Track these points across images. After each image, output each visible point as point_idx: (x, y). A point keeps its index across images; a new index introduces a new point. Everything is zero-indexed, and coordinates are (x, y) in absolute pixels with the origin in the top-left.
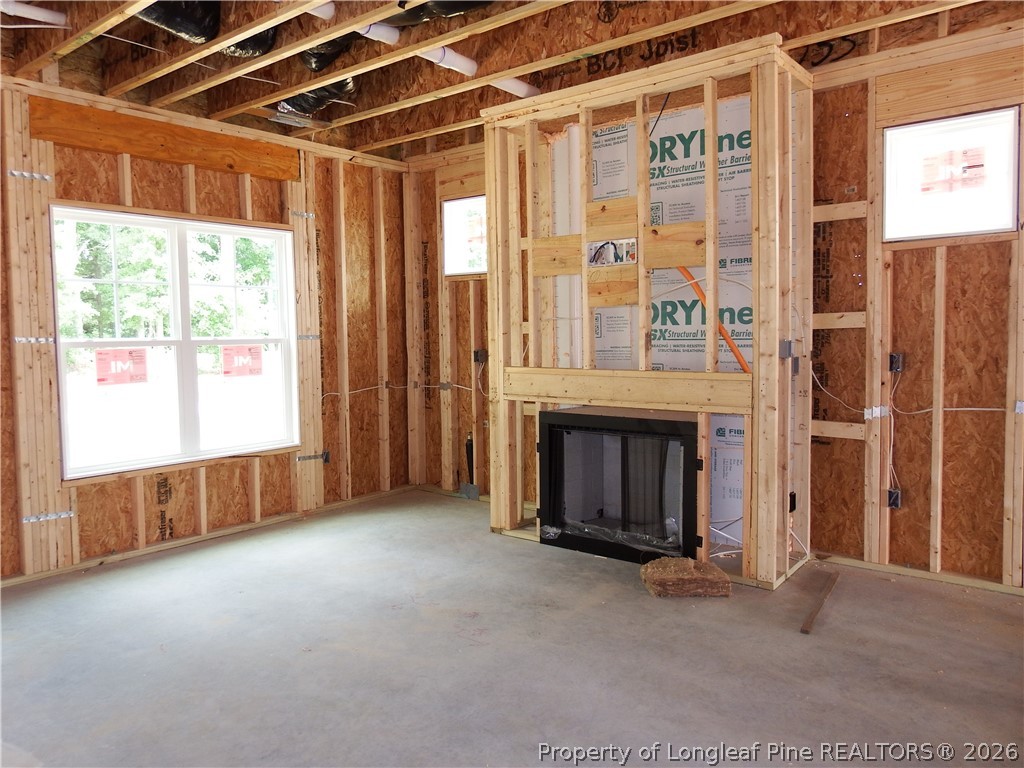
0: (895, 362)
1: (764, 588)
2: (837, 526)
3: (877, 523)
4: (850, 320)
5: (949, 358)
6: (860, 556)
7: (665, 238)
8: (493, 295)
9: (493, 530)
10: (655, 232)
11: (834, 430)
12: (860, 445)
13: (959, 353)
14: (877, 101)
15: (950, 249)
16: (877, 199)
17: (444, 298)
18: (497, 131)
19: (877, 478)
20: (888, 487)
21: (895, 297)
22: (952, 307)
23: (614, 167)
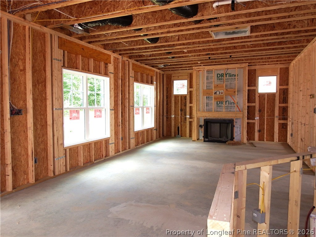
0: (260, 111)
1: (245, 144)
2: (250, 136)
3: (257, 135)
4: (253, 104)
5: (267, 110)
6: (254, 140)
7: (228, 91)
8: (194, 99)
9: (193, 141)
10: (227, 90)
11: (251, 121)
12: (254, 123)
13: (268, 109)
14: (258, 73)
15: (267, 95)
16: (257, 87)
17: (173, 99)
18: (196, 71)
19: (257, 128)
20: (258, 129)
21: (259, 101)
22: (267, 103)
23: (212, 77)
